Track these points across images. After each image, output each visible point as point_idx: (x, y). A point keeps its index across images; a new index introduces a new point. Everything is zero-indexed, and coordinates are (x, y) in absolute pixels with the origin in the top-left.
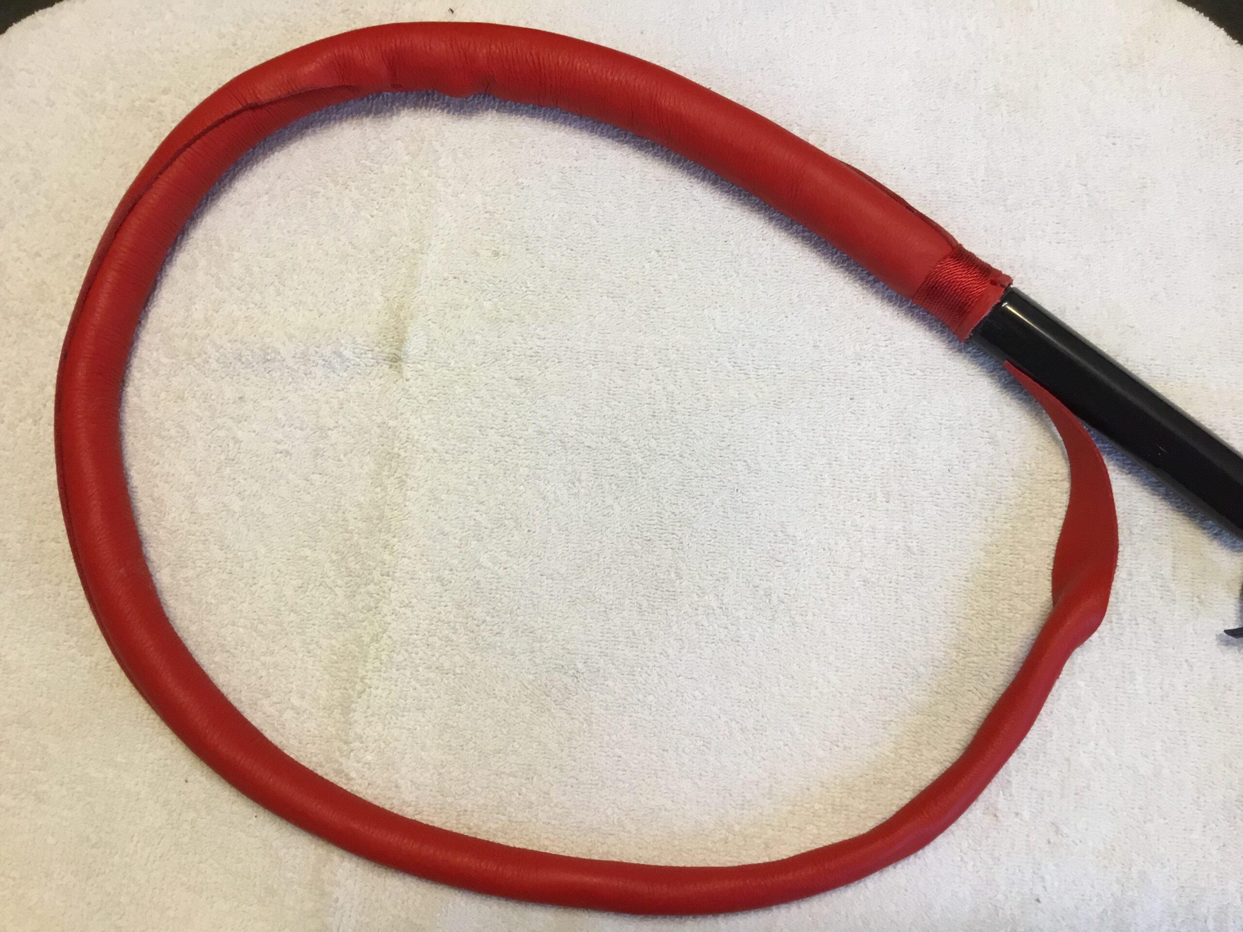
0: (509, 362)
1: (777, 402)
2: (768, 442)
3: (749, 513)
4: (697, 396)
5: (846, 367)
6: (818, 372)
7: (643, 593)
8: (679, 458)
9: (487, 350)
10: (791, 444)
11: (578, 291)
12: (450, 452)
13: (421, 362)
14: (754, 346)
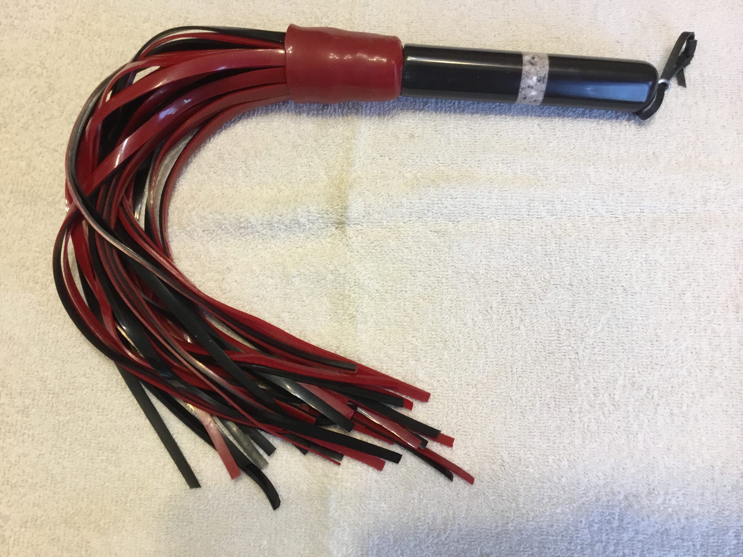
0: (428, 219)
1: (644, 239)
2: (640, 271)
3: (630, 327)
4: (580, 236)
5: (695, 208)
6: (673, 213)
7: (549, 396)
8: (570, 287)
9: (412, 211)
10: (657, 271)
11: (479, 161)
12: (389, 292)
13: (360, 223)
14: (623, 194)
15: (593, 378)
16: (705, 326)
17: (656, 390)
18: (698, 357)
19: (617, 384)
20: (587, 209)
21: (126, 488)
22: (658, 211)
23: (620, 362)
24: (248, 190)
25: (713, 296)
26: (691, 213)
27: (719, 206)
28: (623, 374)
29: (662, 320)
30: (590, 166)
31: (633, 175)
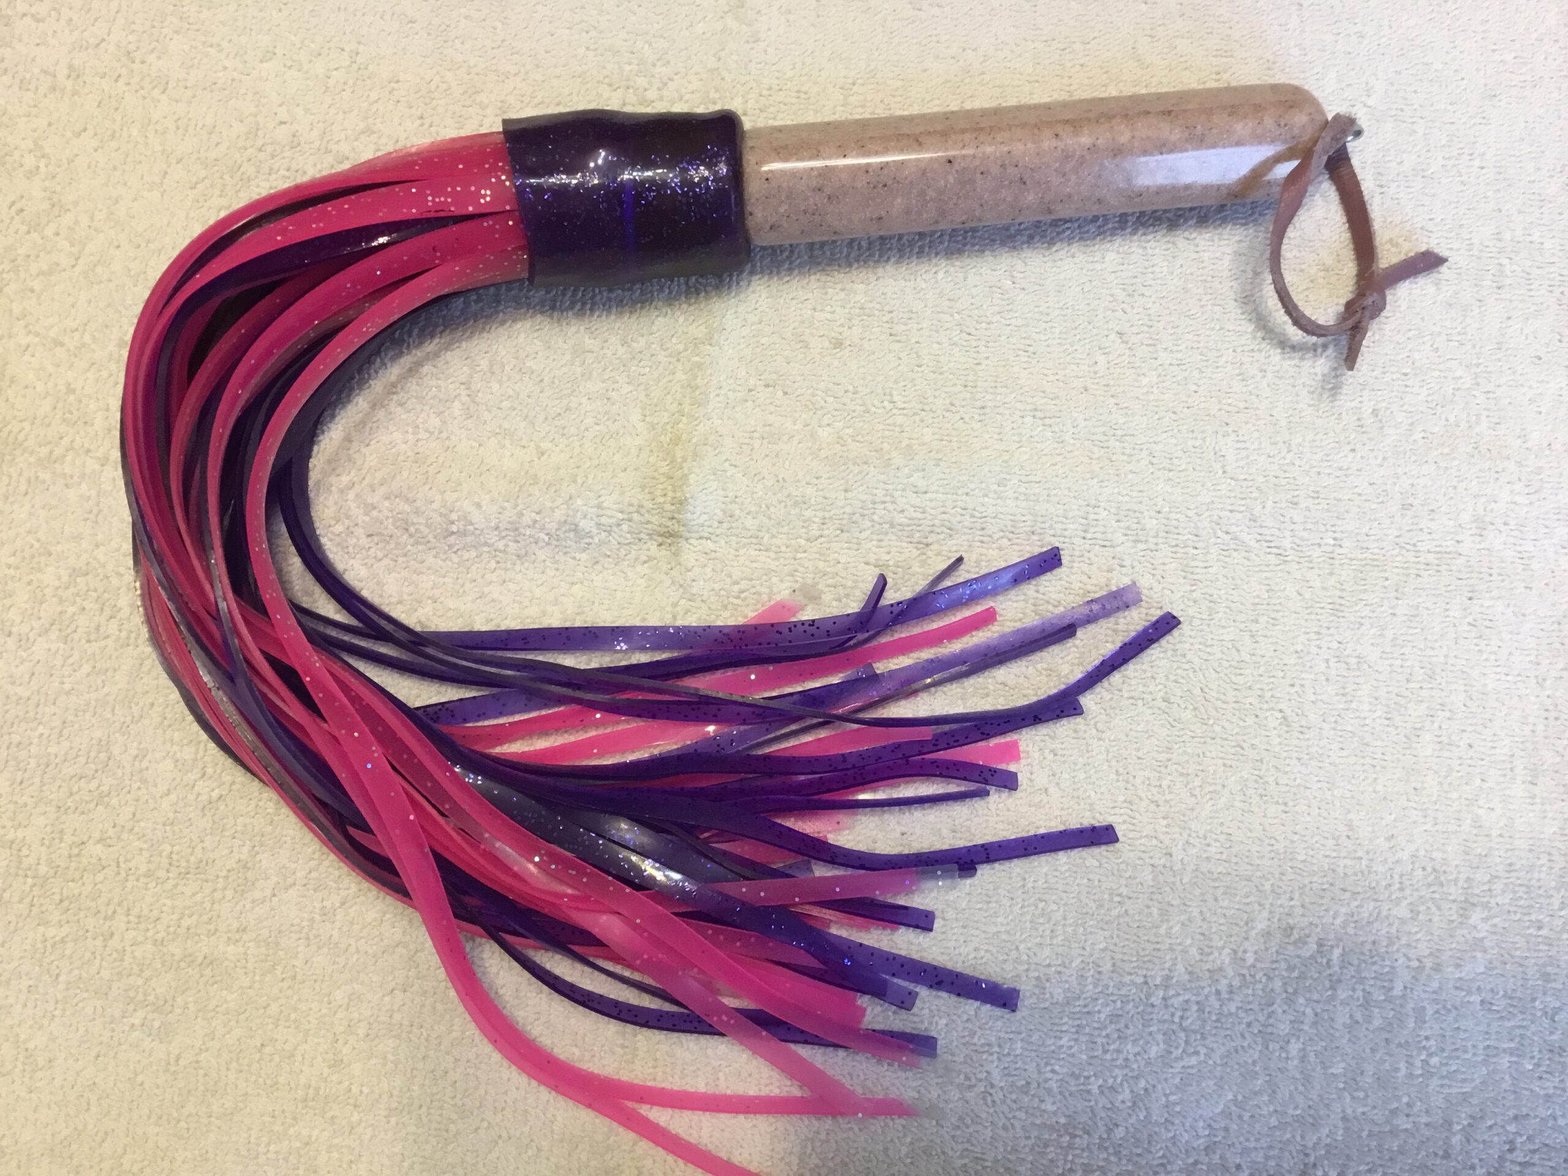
0: (863, 535)
1: (1337, 607)
2: (1323, 678)
3: (1291, 804)
4: (1194, 595)
5: (1458, 542)
6: (1408, 551)
8: (1164, 705)
9: (827, 515)
10: (1361, 680)
13: (713, 537)
14: (1296, 504)
15: (1201, 912)
16: (1459, 811)
17: (1338, 946)
18: (1437, 878)
19: (1253, 928)
20: (1215, 533)
21: (180, 1089)
22: (1376, 545)
23: (1263, 881)
24: (472, 448)
25: (1483, 743)
26: (1449, 553)
27: (1512, 540)
28: (1268, 906)
29: (1363, 793)
30: (1228, 435)
31: (1322, 461)
